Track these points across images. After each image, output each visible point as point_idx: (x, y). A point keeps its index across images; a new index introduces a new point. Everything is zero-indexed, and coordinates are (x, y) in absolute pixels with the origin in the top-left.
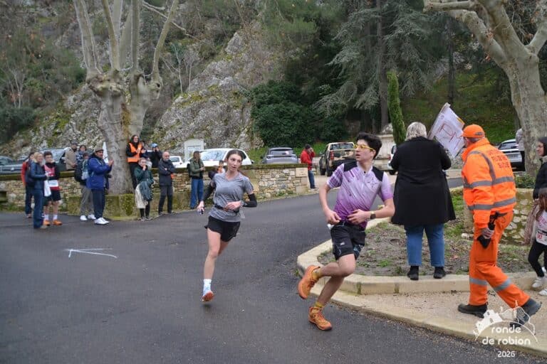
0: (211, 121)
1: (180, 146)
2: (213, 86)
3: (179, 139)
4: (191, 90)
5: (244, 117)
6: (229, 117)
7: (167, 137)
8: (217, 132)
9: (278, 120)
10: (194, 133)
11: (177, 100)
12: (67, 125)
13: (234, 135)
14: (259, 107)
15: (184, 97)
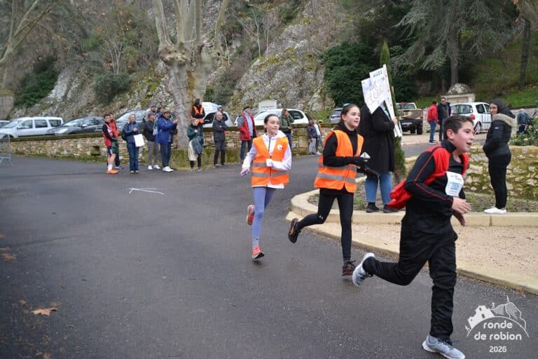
0: (286, 83)
1: (256, 106)
2: (289, 49)
3: (256, 100)
4: (269, 53)
5: (317, 79)
6: (304, 79)
7: (245, 99)
8: (292, 93)
9: (349, 82)
10: (270, 94)
11: (255, 64)
12: (157, 88)
13: (308, 96)
14: (332, 69)
15: (262, 61)
